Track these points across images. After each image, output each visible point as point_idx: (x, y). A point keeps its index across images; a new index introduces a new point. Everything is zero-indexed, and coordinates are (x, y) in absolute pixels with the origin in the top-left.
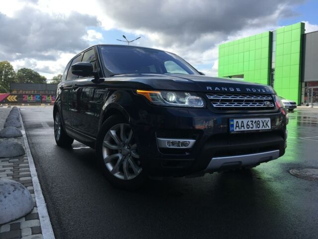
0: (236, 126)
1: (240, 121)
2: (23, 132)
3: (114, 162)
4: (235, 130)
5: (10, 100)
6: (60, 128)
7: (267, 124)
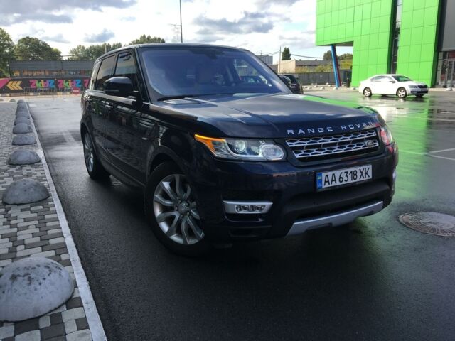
0: (326, 182)
1: (330, 174)
2: (41, 153)
3: (169, 221)
4: (323, 186)
5: (11, 89)
6: (92, 156)
7: (366, 173)
